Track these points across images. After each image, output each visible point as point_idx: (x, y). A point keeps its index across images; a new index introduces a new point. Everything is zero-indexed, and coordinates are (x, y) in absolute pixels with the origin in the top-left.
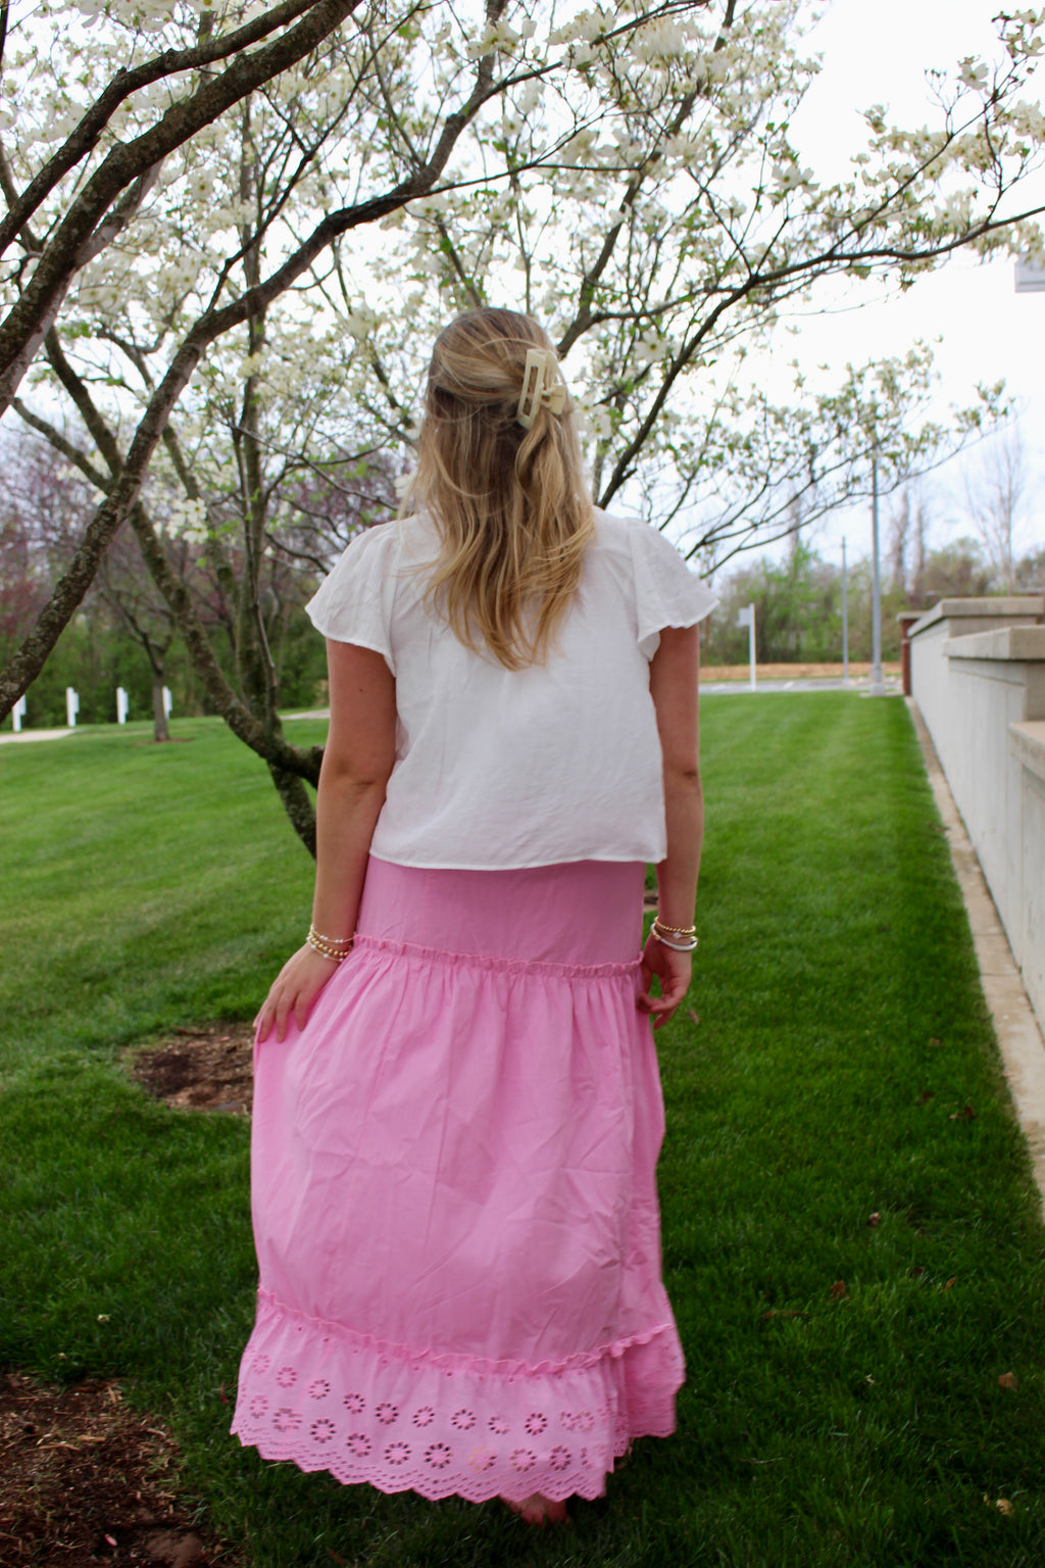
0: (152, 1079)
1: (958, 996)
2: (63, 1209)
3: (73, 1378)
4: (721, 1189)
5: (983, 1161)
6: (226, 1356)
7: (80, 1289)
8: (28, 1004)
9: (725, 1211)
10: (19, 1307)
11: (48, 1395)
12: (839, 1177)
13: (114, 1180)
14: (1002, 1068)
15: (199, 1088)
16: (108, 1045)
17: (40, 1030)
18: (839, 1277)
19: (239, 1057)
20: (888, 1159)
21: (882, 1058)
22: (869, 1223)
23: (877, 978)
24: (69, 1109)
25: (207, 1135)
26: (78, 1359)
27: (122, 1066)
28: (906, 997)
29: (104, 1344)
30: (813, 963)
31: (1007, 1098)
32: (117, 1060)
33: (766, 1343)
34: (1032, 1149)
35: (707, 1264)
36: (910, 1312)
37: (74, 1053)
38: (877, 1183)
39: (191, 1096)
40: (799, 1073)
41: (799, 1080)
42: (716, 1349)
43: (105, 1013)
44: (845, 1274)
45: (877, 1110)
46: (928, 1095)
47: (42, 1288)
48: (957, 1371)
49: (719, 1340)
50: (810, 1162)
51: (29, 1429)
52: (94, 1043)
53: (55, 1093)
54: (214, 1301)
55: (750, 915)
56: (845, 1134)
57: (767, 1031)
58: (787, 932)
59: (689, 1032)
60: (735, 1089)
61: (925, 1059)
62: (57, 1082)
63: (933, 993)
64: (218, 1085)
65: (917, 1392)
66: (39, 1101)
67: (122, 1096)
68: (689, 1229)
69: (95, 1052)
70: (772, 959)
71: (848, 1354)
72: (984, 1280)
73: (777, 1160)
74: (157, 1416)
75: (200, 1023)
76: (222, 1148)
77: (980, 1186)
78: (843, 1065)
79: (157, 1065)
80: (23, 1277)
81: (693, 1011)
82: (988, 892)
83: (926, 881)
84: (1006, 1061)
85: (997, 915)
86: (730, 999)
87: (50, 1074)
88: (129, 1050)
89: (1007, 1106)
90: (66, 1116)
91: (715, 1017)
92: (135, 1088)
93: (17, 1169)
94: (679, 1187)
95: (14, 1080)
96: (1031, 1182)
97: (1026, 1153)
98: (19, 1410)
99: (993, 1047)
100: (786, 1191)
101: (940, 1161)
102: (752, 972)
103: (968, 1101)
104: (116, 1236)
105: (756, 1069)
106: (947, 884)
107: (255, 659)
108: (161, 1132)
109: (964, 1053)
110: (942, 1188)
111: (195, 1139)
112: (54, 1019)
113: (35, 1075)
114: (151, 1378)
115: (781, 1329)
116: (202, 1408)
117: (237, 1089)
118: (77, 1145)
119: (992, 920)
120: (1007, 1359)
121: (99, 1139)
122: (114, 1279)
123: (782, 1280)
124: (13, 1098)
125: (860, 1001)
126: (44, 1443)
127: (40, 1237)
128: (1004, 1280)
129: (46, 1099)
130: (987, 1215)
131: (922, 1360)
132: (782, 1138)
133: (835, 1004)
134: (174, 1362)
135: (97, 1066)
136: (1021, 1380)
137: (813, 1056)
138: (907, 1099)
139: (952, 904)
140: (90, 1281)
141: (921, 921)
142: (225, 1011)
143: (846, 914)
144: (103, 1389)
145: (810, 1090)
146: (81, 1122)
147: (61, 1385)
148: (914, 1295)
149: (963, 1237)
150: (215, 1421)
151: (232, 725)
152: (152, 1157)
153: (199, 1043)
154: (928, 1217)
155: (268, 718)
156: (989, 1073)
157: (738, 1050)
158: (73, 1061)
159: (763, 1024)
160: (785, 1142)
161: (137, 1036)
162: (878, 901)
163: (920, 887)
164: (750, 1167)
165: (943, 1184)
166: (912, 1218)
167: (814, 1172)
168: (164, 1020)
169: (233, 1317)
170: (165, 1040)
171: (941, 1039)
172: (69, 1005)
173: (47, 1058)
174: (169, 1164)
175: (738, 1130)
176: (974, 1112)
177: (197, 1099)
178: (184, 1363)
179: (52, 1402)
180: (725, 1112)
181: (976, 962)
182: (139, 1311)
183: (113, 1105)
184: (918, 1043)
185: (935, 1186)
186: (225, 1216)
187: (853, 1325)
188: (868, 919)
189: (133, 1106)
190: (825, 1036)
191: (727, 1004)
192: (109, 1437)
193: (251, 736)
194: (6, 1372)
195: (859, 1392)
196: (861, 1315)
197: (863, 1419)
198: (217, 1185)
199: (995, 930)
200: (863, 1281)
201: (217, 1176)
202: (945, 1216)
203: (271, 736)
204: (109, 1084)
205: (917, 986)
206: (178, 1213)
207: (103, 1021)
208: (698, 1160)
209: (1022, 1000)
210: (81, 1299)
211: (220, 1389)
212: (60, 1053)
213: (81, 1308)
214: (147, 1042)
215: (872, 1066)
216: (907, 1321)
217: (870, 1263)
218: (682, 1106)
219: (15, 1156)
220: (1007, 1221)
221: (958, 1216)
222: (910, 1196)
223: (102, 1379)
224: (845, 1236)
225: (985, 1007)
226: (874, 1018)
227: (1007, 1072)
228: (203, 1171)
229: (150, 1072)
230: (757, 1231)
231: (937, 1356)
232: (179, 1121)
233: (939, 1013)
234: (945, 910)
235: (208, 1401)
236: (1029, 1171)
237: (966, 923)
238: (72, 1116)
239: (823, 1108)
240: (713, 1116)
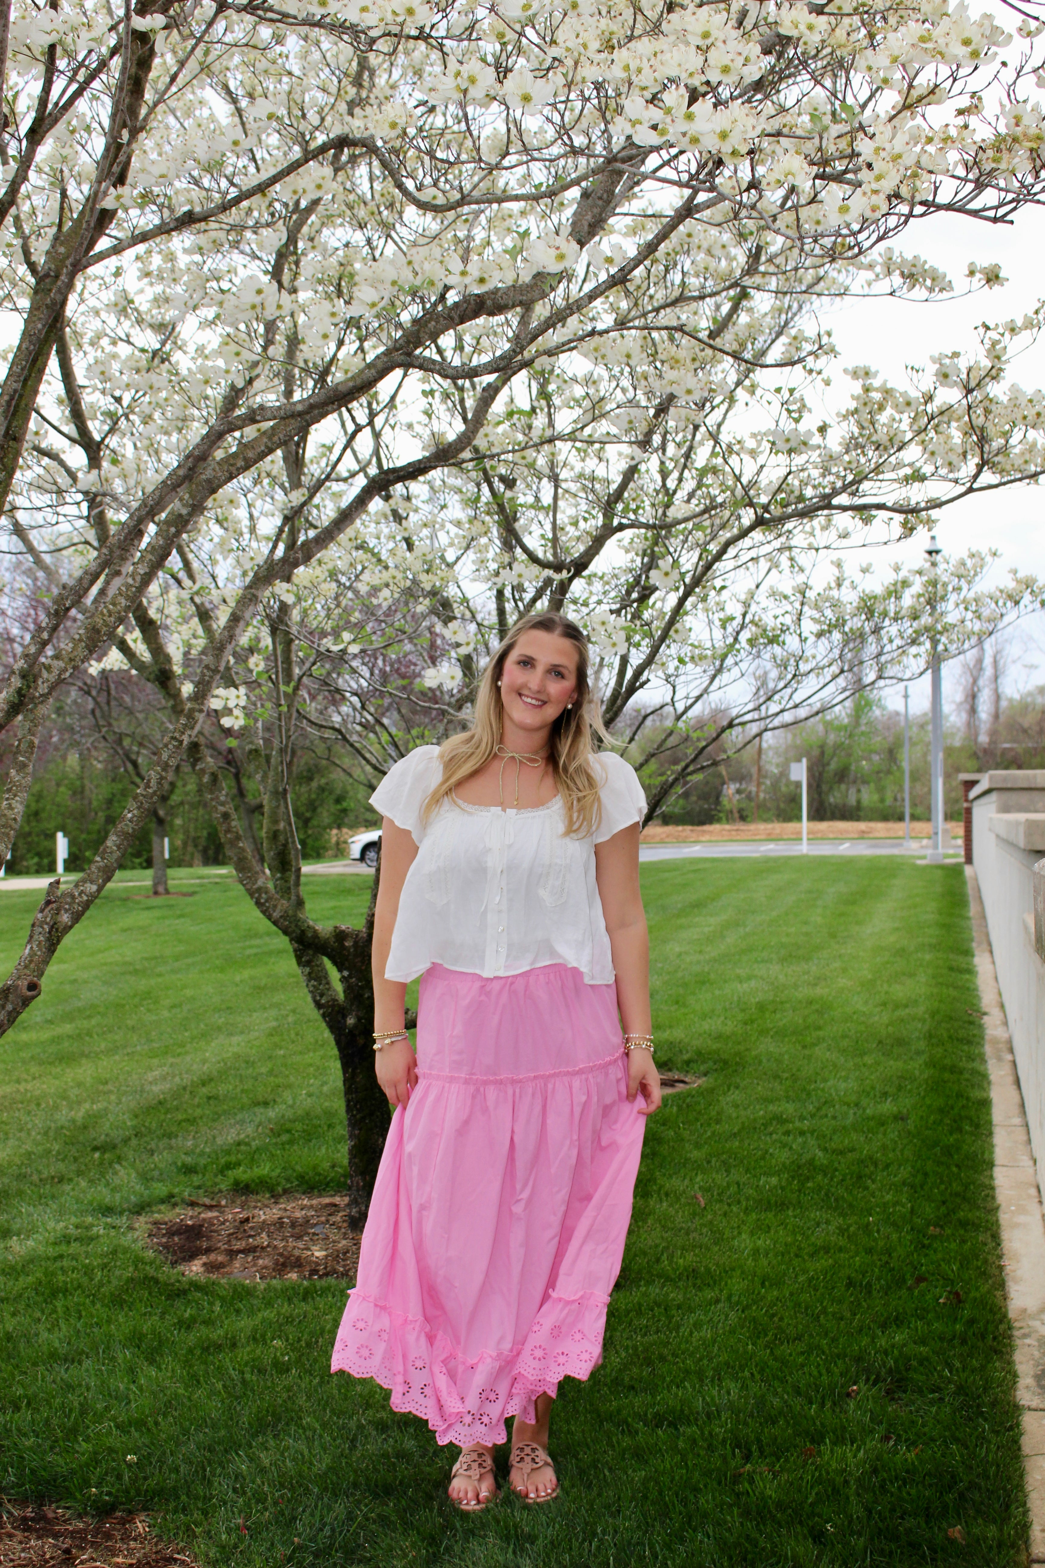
0: (166, 1247)
1: (966, 1187)
2: (87, 1363)
3: (105, 1511)
4: (710, 1360)
5: (964, 1342)
6: (244, 1493)
7: (109, 1433)
8: (39, 1172)
9: (712, 1381)
10: (52, 1448)
11: (81, 1525)
12: (823, 1353)
13: (136, 1339)
14: (1000, 1257)
15: (212, 1257)
16: (121, 1213)
17: (53, 1197)
18: (812, 1441)
19: (252, 1228)
20: (873, 1339)
21: (881, 1243)
22: (848, 1395)
23: (887, 1166)
24: (88, 1271)
25: (223, 1299)
26: (109, 1494)
27: (136, 1234)
28: (912, 1186)
29: (134, 1480)
30: (825, 1150)
31: (1001, 1285)
32: (131, 1228)
33: (738, 1495)
34: (1016, 1333)
35: (689, 1424)
36: (875, 1471)
37: (90, 1219)
38: (858, 1359)
39: (204, 1264)
40: (797, 1256)
41: (795, 1262)
42: (691, 1497)
43: (117, 1181)
44: (817, 1439)
45: (870, 1292)
46: (920, 1279)
47: (72, 1433)
48: (910, 1522)
49: (696, 1490)
50: (799, 1338)
51: (67, 1551)
52: (108, 1210)
53: (74, 1258)
54: (232, 1445)
55: (767, 1101)
56: (834, 1314)
57: (770, 1215)
58: (802, 1118)
59: (694, 1214)
60: (733, 1269)
61: (924, 1246)
62: (75, 1247)
63: (942, 1182)
64: (232, 1254)
65: (872, 1539)
66: (59, 1264)
67: (138, 1261)
68: (676, 1395)
69: (109, 1220)
70: (784, 1145)
71: (811, 1504)
72: (948, 1447)
73: (766, 1335)
74: (182, 1544)
75: (212, 1195)
76: (238, 1311)
77: (958, 1364)
78: (840, 1250)
79: (171, 1233)
80: (55, 1421)
81: (699, 1194)
82: (1017, 1082)
83: (953, 1069)
84: (1005, 1251)
85: (1023, 1105)
86: (738, 1184)
87: (67, 1239)
88: (142, 1219)
89: (999, 1293)
90: (85, 1280)
91: (721, 1201)
92: (150, 1254)
93: (41, 1327)
94: (670, 1357)
95: (31, 1243)
96: (1010, 1363)
97: (1010, 1337)
98: (56, 1536)
99: (996, 1238)
100: (771, 1363)
101: (923, 1342)
102: (763, 1158)
103: (958, 1288)
104: (140, 1388)
105: (756, 1252)
106: (975, 1072)
107: (282, 838)
108: (178, 1295)
109: (964, 1241)
110: (921, 1364)
111: (211, 1304)
112: (67, 1188)
113: (52, 1240)
114: (175, 1511)
115: (751, 1481)
116: (224, 1537)
117: (250, 1259)
118: (98, 1306)
119: (1016, 1110)
120: (959, 1515)
121: (118, 1301)
122: (140, 1424)
123: (759, 1441)
124: (32, 1261)
125: (867, 1188)
126: (82, 1562)
127: (70, 1387)
128: (967, 1448)
129: (65, 1263)
130: (961, 1389)
131: (880, 1513)
132: (773, 1315)
133: (841, 1191)
134: (197, 1498)
135: (113, 1233)
136: (968, 1533)
137: (813, 1239)
138: (900, 1282)
139: (976, 1094)
140: (117, 1427)
141: (941, 1111)
142: (237, 1183)
143: (864, 1102)
144: (132, 1521)
145: (805, 1271)
146: (101, 1285)
147: (93, 1516)
148: (878, 1458)
149: (934, 1409)
150: (236, 1546)
151: (258, 904)
152: (170, 1319)
153: (210, 1214)
154: (905, 1392)
155: (293, 898)
156: (986, 1261)
157: (740, 1233)
158: (88, 1228)
159: (768, 1208)
160: (776, 1319)
161: (149, 1205)
162: (900, 1088)
163: (947, 1076)
164: (740, 1340)
165: (923, 1361)
166: (888, 1392)
167: (801, 1347)
168: (176, 1190)
169: (251, 1460)
170: (177, 1210)
171: (942, 1227)
172: (79, 1173)
173: (62, 1225)
174: (186, 1325)
175: (732, 1308)
176: (963, 1297)
177: (211, 1267)
178: (207, 1499)
179: (85, 1531)
180: (721, 1291)
181: (992, 1153)
182: (164, 1453)
183: (131, 1269)
184: (919, 1231)
185: (914, 1363)
186: (242, 1373)
187: (819, 1481)
188: (888, 1107)
189: (151, 1271)
190: (828, 1222)
191: (733, 1189)
192: (139, 1560)
193: (276, 915)
194: (42, 1505)
195: (818, 1536)
196: (828, 1473)
197: (819, 1558)
198: (234, 1345)
199: (1017, 1121)
200: (834, 1443)
201: (234, 1337)
202: (920, 1392)
203: (295, 916)
204: (126, 1250)
205: (926, 1174)
206: (198, 1368)
207: (114, 1190)
208: (691, 1333)
209: (1033, 1191)
210: (110, 1442)
211: (240, 1521)
212: (74, 1220)
213: (111, 1450)
214: (159, 1212)
215: (869, 1251)
216: (870, 1479)
217: (844, 1428)
218: (680, 1284)
219: (38, 1314)
220: (979, 1396)
221: (933, 1391)
222: (890, 1371)
223: (130, 1512)
224: (823, 1405)
225: (993, 1198)
226: (877, 1206)
227: (1005, 1262)
228: (221, 1332)
229: (164, 1240)
230: (740, 1397)
231: (893, 1510)
232: (196, 1286)
233: (944, 1203)
234: (968, 1099)
235: (229, 1531)
236: (1011, 1353)
237: (989, 1114)
238: (92, 1280)
239: (816, 1290)
240: (709, 1294)
